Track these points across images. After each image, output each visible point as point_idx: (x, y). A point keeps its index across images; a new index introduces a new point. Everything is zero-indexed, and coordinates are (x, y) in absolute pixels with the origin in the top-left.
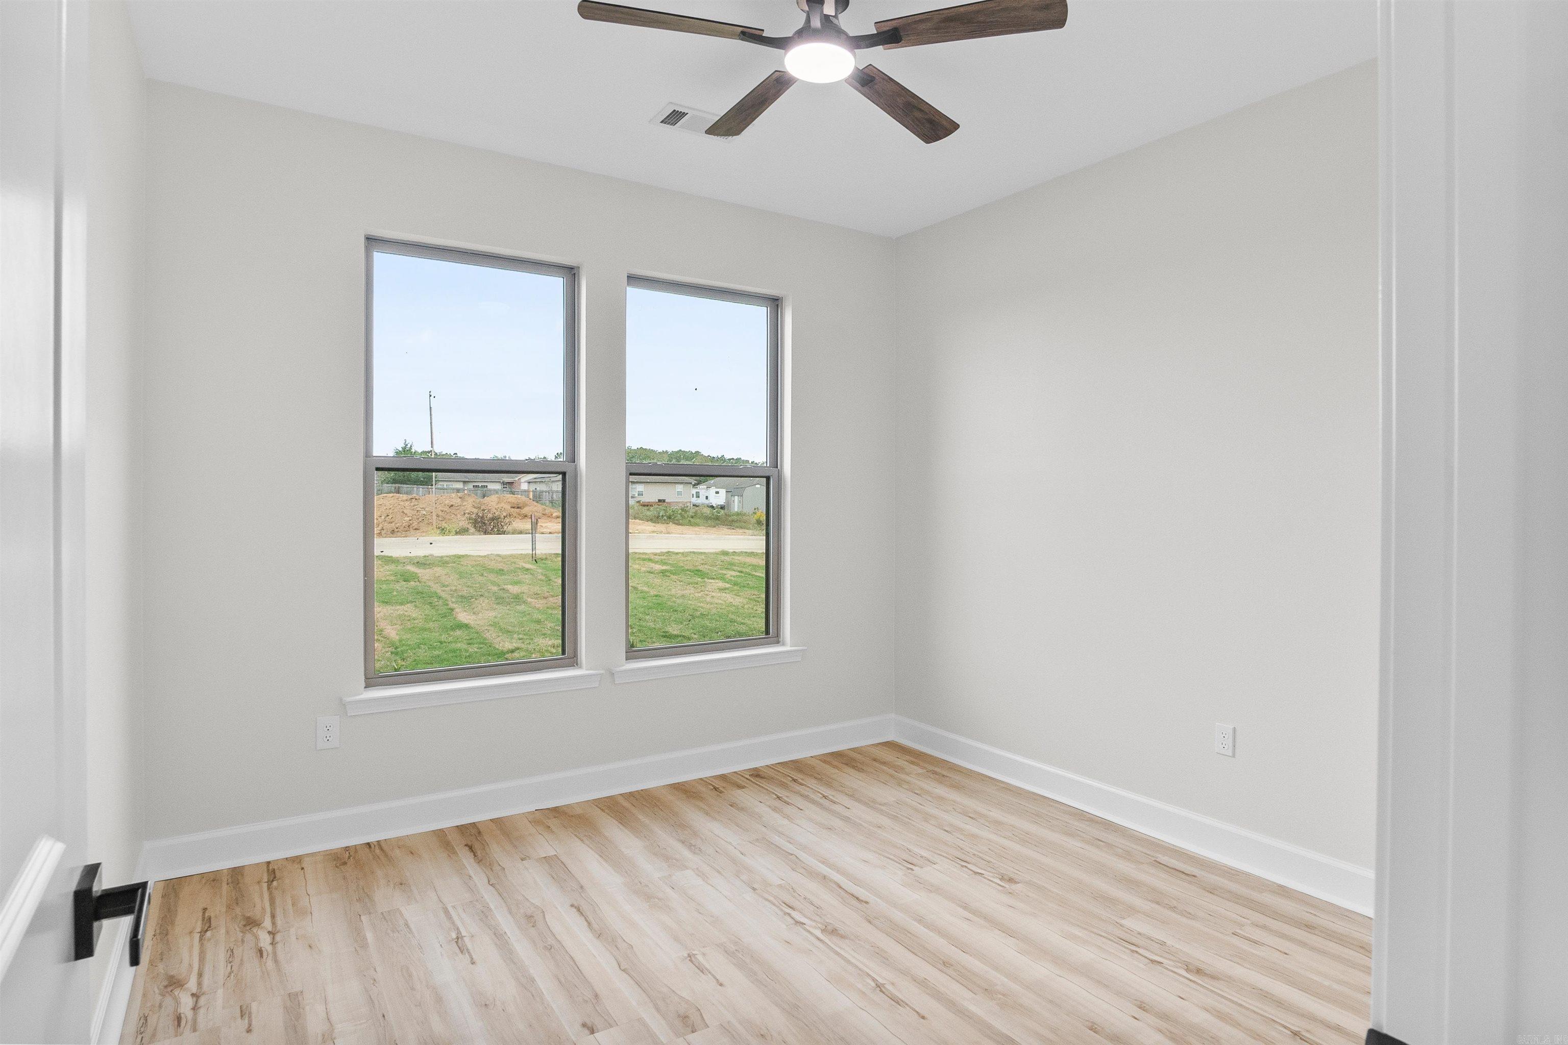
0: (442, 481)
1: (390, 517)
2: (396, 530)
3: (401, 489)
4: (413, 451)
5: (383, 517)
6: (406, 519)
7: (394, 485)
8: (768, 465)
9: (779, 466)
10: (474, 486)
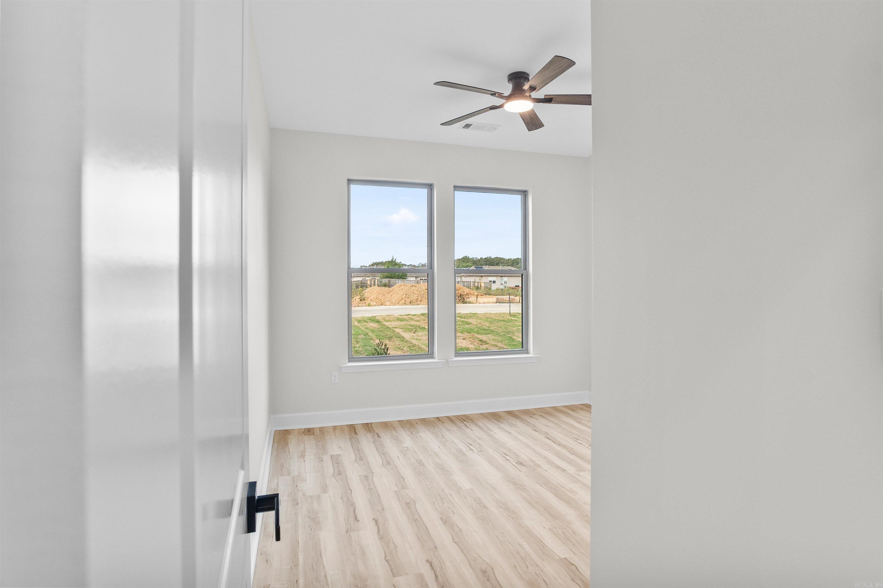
0: (409, 277)
1: (408, 295)
2: (412, 301)
3: (391, 281)
4: (396, 261)
5: (404, 295)
6: (415, 296)
7: (387, 279)
8: (522, 269)
9: (527, 270)
10: (420, 279)
